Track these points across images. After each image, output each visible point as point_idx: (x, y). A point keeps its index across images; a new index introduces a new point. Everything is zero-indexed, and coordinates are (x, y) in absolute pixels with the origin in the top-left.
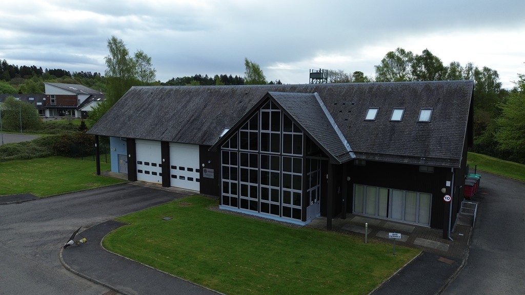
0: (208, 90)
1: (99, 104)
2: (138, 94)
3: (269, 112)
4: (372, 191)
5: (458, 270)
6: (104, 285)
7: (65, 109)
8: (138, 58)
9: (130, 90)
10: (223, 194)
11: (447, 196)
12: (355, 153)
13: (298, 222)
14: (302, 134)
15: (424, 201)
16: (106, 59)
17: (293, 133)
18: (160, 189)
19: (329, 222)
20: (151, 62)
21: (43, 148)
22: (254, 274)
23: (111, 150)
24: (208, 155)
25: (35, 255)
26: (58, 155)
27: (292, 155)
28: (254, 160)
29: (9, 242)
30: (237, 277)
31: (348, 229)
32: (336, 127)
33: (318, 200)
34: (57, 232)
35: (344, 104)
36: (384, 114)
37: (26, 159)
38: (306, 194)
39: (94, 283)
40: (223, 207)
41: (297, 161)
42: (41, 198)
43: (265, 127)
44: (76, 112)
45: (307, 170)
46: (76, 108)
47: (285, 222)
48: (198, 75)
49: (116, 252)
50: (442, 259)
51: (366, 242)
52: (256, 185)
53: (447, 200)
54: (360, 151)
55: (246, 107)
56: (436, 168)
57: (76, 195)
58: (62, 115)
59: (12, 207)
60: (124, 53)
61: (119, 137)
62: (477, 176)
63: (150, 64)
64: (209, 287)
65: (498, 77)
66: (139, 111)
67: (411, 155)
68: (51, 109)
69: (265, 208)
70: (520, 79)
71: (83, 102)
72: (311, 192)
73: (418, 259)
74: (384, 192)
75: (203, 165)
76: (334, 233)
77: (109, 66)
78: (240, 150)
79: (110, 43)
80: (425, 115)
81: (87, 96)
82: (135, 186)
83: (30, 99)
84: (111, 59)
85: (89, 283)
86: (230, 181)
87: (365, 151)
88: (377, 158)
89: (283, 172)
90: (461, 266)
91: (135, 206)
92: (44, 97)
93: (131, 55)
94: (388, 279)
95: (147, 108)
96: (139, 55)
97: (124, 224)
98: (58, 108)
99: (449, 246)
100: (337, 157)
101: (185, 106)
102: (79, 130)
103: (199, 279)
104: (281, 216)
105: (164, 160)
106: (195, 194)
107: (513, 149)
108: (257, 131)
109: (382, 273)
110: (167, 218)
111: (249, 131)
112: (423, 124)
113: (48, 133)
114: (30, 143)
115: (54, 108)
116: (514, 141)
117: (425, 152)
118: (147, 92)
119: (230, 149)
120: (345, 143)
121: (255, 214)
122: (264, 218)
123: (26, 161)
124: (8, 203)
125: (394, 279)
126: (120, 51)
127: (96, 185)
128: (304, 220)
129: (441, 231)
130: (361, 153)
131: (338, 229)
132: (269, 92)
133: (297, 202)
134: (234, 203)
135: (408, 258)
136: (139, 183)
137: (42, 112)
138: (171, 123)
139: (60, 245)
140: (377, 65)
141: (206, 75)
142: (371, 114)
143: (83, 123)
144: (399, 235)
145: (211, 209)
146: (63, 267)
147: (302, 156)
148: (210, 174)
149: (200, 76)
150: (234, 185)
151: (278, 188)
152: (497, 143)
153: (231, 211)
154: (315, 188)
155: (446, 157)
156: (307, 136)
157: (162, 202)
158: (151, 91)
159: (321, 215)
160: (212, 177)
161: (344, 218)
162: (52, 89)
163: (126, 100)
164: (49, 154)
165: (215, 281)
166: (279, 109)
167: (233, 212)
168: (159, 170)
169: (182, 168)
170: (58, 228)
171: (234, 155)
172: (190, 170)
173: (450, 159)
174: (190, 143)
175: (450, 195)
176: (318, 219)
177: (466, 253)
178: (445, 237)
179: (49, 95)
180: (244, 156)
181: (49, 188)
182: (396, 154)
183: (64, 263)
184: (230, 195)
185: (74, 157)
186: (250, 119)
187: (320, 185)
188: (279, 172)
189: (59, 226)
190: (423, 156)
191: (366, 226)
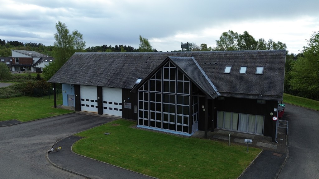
0: (125, 55)
1: (50, 63)
2: (80, 57)
3: (169, 69)
4: (228, 115)
5: (286, 159)
6: (81, 175)
7: (25, 67)
8: (75, 35)
9: (74, 55)
10: (139, 118)
11: (275, 117)
12: (220, 93)
13: (187, 134)
14: (189, 81)
15: (260, 120)
16: (54, 35)
17: (183, 81)
18: (97, 116)
19: (206, 134)
20: (83, 37)
21: (16, 91)
22: (171, 166)
23: (63, 92)
24: (128, 95)
25: (31, 158)
26: (26, 96)
27: (183, 94)
28: (159, 98)
29: (12, 150)
30: (161, 168)
31: (217, 138)
32: (207, 77)
33: (197, 121)
34: (41, 144)
35: (211, 64)
36: (235, 70)
37: (6, 98)
38: (191, 117)
39: (74, 174)
40: (139, 126)
41: (186, 98)
42: (24, 123)
43: (166, 77)
44: (32, 69)
45: (192, 103)
46: (32, 66)
47: (179, 134)
48: (105, 45)
49: (83, 155)
50: (275, 154)
51: (229, 145)
52: (161, 112)
53: (274, 120)
54: (223, 91)
55: (150, 66)
56: (267, 101)
57: (45, 121)
58: (23, 70)
59: (5, 129)
60: (66, 31)
61: (70, 84)
62: (283, 105)
63: (82, 38)
64: (146, 174)
65: (286, 47)
66: (81, 67)
67: (254, 93)
68: (16, 67)
69: (166, 126)
70: (304, 49)
71: (36, 62)
72: (194, 116)
73: (261, 154)
74: (235, 115)
75: (125, 101)
76: (209, 140)
77: (57, 40)
78: (150, 91)
79: (57, 25)
80: (260, 70)
81: (39, 59)
82: (80, 114)
83: (2, 60)
84: (57, 35)
85: (71, 174)
86: (144, 110)
87: (226, 92)
88: (233, 96)
89: (177, 105)
90: (287, 157)
91: (84, 126)
92: (11, 59)
93: (71, 33)
94: (249, 166)
95: (86, 66)
96: (75, 33)
97: (81, 138)
98: (20, 66)
99: (276, 146)
100: (211, 95)
101: (111, 65)
102: (36, 80)
103: (139, 170)
104: (176, 131)
105: (99, 98)
106: (120, 119)
107: (300, 89)
108: (161, 80)
109: (245, 163)
110: (107, 134)
111: (156, 80)
112: (259, 75)
113: (16, 82)
114: (7, 88)
115: (17, 66)
116: (301, 85)
117: (262, 92)
118: (85, 56)
119: (143, 91)
120: (213, 86)
121: (159, 130)
122: (165, 132)
123: (6, 99)
124: (3, 126)
125: (252, 166)
126: (63, 30)
127: (56, 114)
128: (190, 133)
129: (271, 138)
130: (223, 93)
131: (211, 138)
132: (169, 57)
133: (186, 122)
134: (146, 123)
135: (257, 154)
136: (82, 112)
137: (10, 68)
138: (103, 75)
139: (45, 152)
140: (217, 40)
141: (110, 45)
142: (228, 70)
143: (38, 75)
144: (251, 140)
145: (132, 127)
146: (51, 165)
147: (189, 94)
148: (129, 106)
149: (106, 45)
150: (146, 113)
151: (174, 114)
152: (290, 86)
153: (144, 128)
154: (196, 113)
155: (274, 95)
156: (192, 83)
157: (100, 124)
158: (88, 56)
159: (199, 130)
160: (130, 108)
161: (213, 131)
162: (16, 54)
163: (72, 61)
164: (20, 95)
165: (149, 170)
166: (175, 67)
167: (146, 129)
168: (96, 104)
169: (110, 103)
170: (40, 141)
171: (146, 94)
172: (116, 104)
173: (277, 96)
174: (116, 88)
175: (276, 117)
176: (198, 132)
177: (287, 150)
178: (273, 141)
179: (14, 58)
180: (153, 95)
181: (27, 116)
182: (245, 93)
183: (52, 162)
184: (143, 119)
185: (36, 97)
186: (157, 72)
187: (198, 112)
188: (175, 104)
189: (40, 139)
190: (260, 94)
191: (229, 136)
